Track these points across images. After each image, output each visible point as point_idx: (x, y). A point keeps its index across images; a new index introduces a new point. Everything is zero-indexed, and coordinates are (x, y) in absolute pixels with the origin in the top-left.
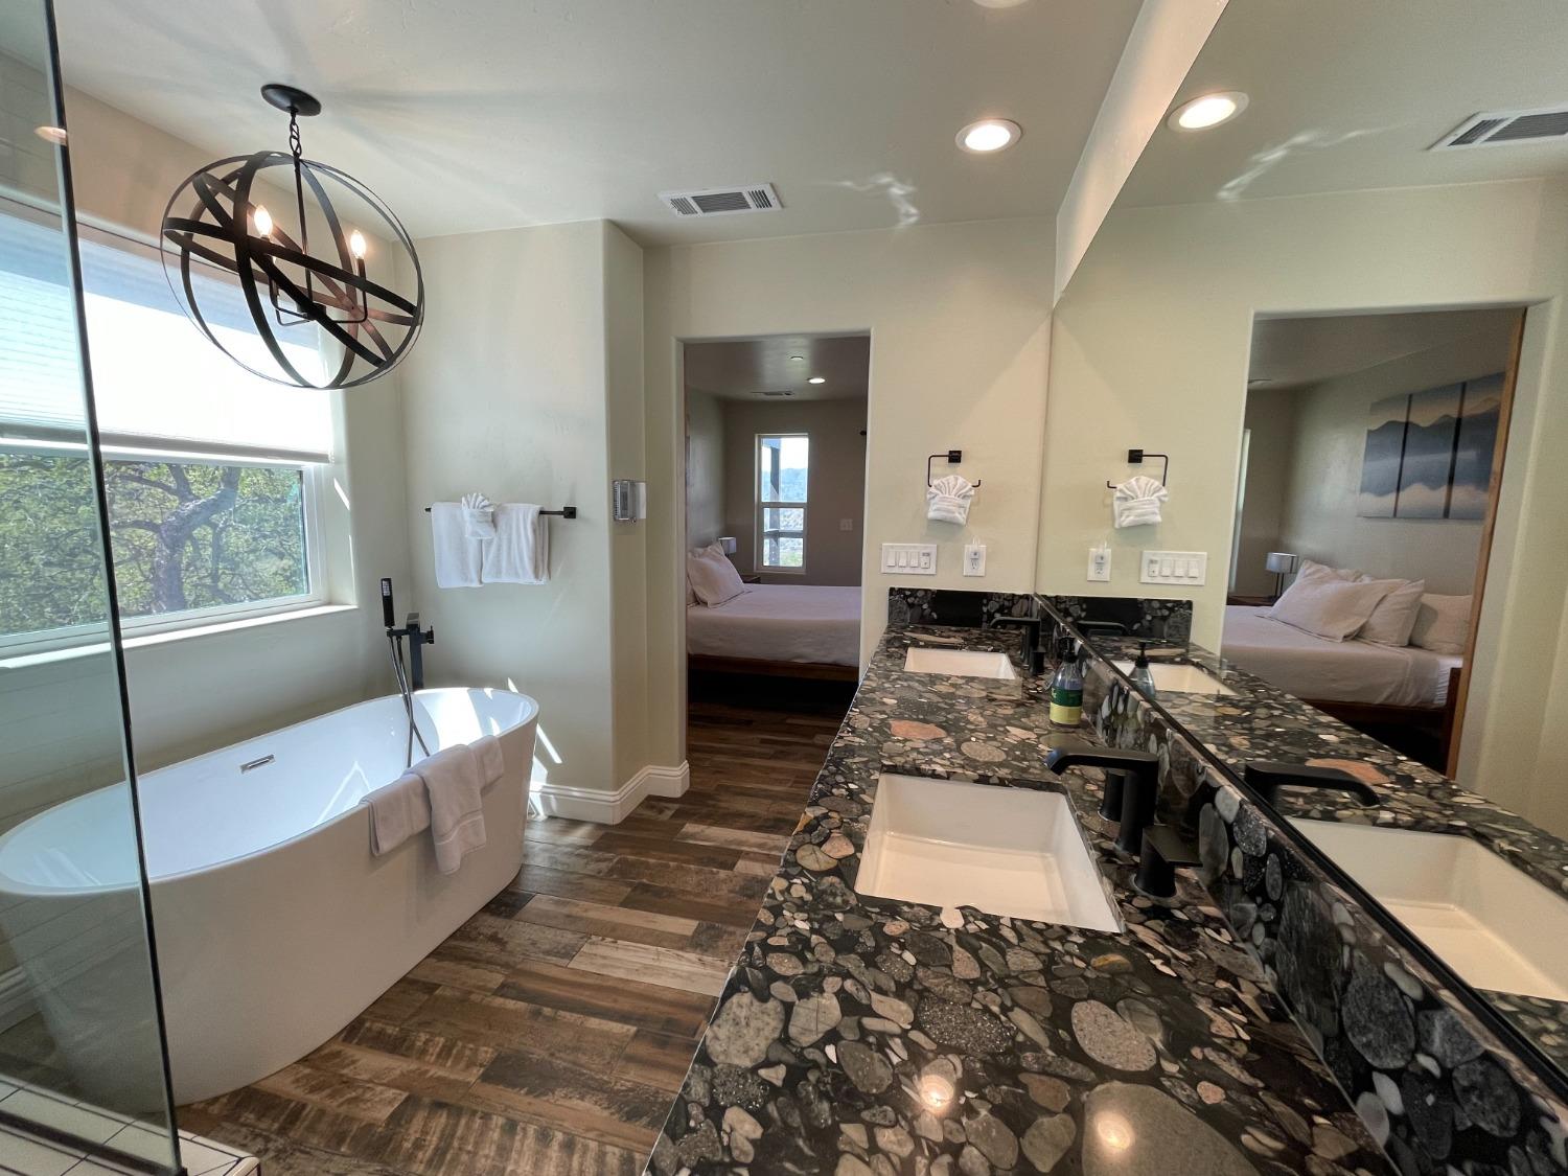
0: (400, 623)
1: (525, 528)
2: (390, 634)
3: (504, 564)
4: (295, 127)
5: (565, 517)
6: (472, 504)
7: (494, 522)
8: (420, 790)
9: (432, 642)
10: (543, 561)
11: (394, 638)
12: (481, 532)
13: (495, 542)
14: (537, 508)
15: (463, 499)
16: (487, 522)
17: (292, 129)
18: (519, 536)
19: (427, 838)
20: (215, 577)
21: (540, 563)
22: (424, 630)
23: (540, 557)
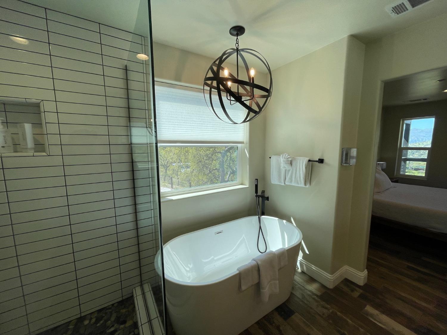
0: (259, 193)
1: (302, 166)
2: (256, 196)
3: (293, 179)
4: (237, 40)
5: (319, 163)
6: (284, 157)
7: (291, 163)
8: (257, 269)
9: (268, 200)
10: (308, 179)
11: (257, 197)
12: (286, 167)
13: (291, 170)
14: (308, 159)
15: (281, 155)
16: (289, 163)
17: (237, 41)
18: (300, 169)
19: (258, 286)
20: (230, 164)
21: (307, 180)
22: (266, 196)
23: (307, 178)
